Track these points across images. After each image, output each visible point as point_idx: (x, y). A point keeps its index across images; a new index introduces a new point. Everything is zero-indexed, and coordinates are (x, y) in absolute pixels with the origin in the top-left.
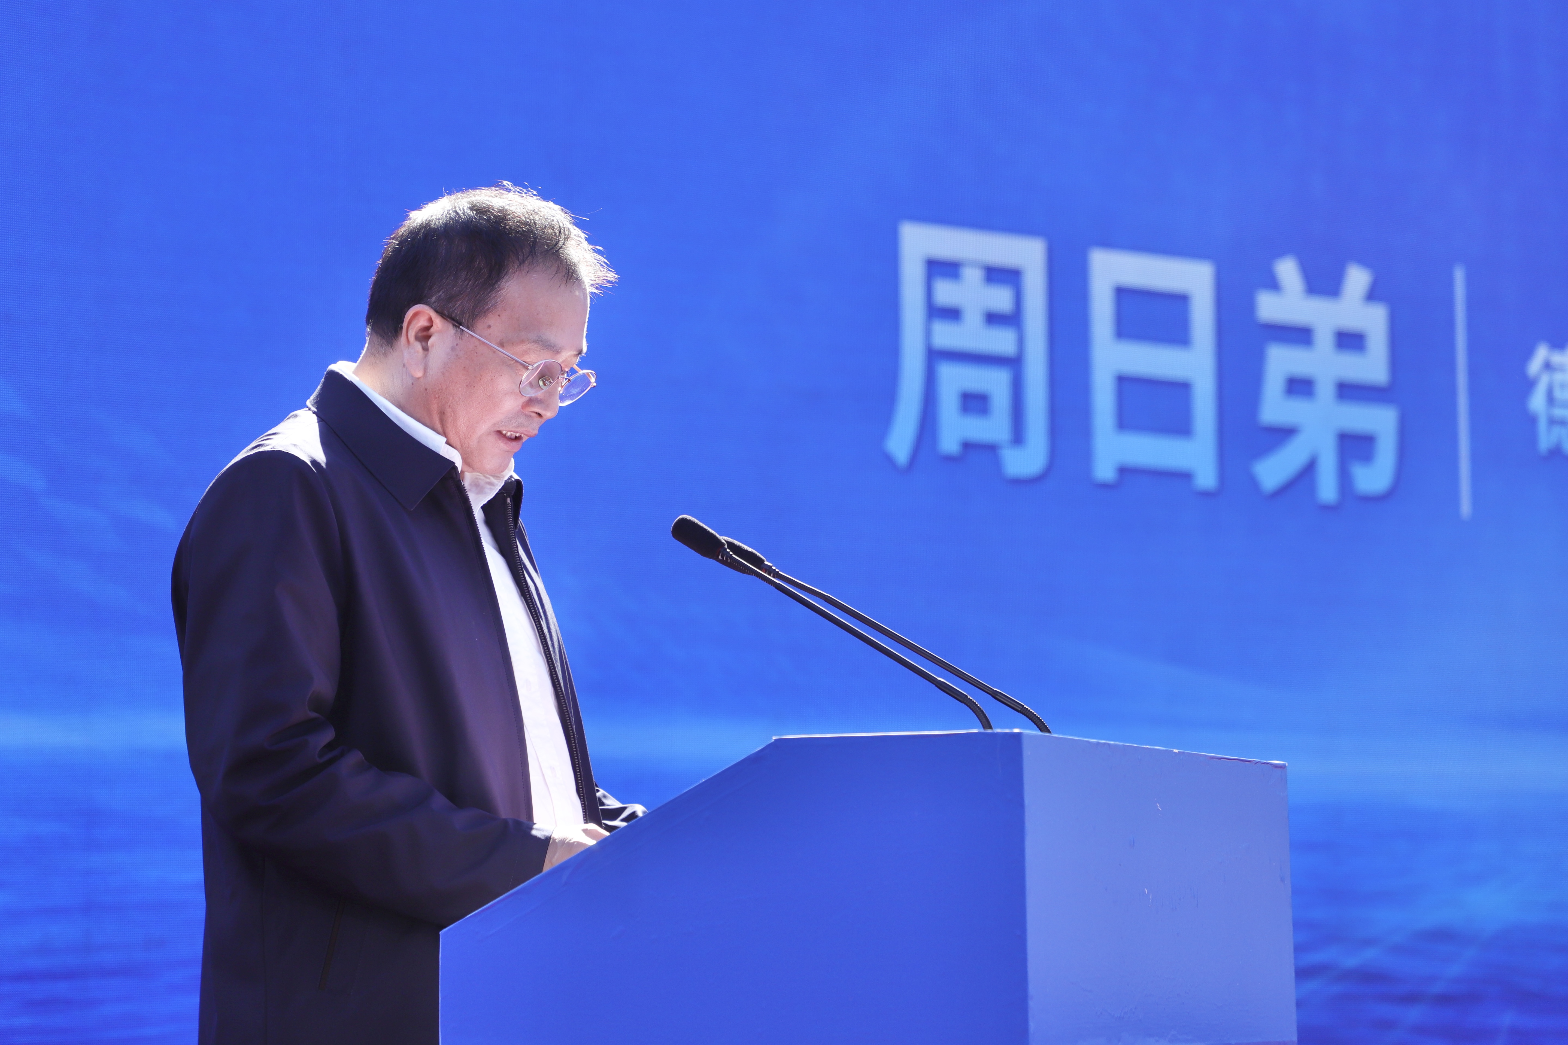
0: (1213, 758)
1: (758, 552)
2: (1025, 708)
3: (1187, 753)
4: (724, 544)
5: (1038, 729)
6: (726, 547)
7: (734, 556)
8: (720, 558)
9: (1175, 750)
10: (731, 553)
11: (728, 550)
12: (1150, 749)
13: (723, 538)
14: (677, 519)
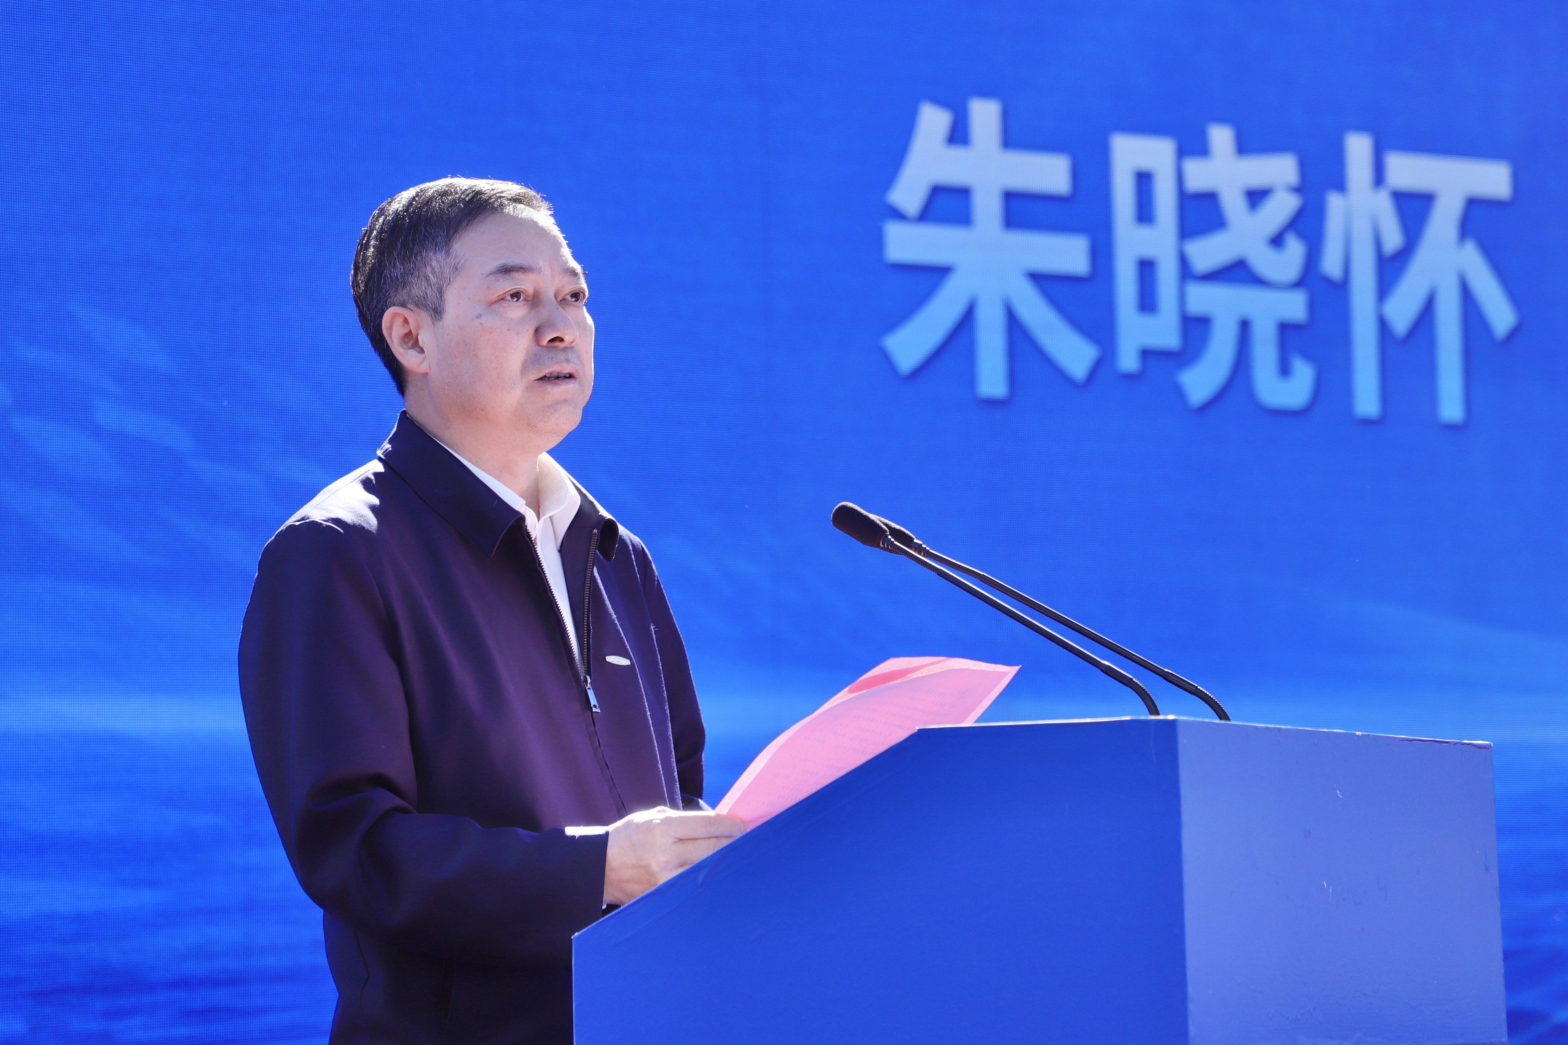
0: (1403, 740)
1: (906, 529)
2: (1199, 689)
3: (1372, 735)
4: (884, 531)
5: (1216, 716)
6: (887, 533)
7: (895, 543)
8: (881, 545)
9: (1358, 733)
10: (892, 540)
11: (890, 537)
12: (1328, 732)
13: (882, 523)
14: (837, 507)
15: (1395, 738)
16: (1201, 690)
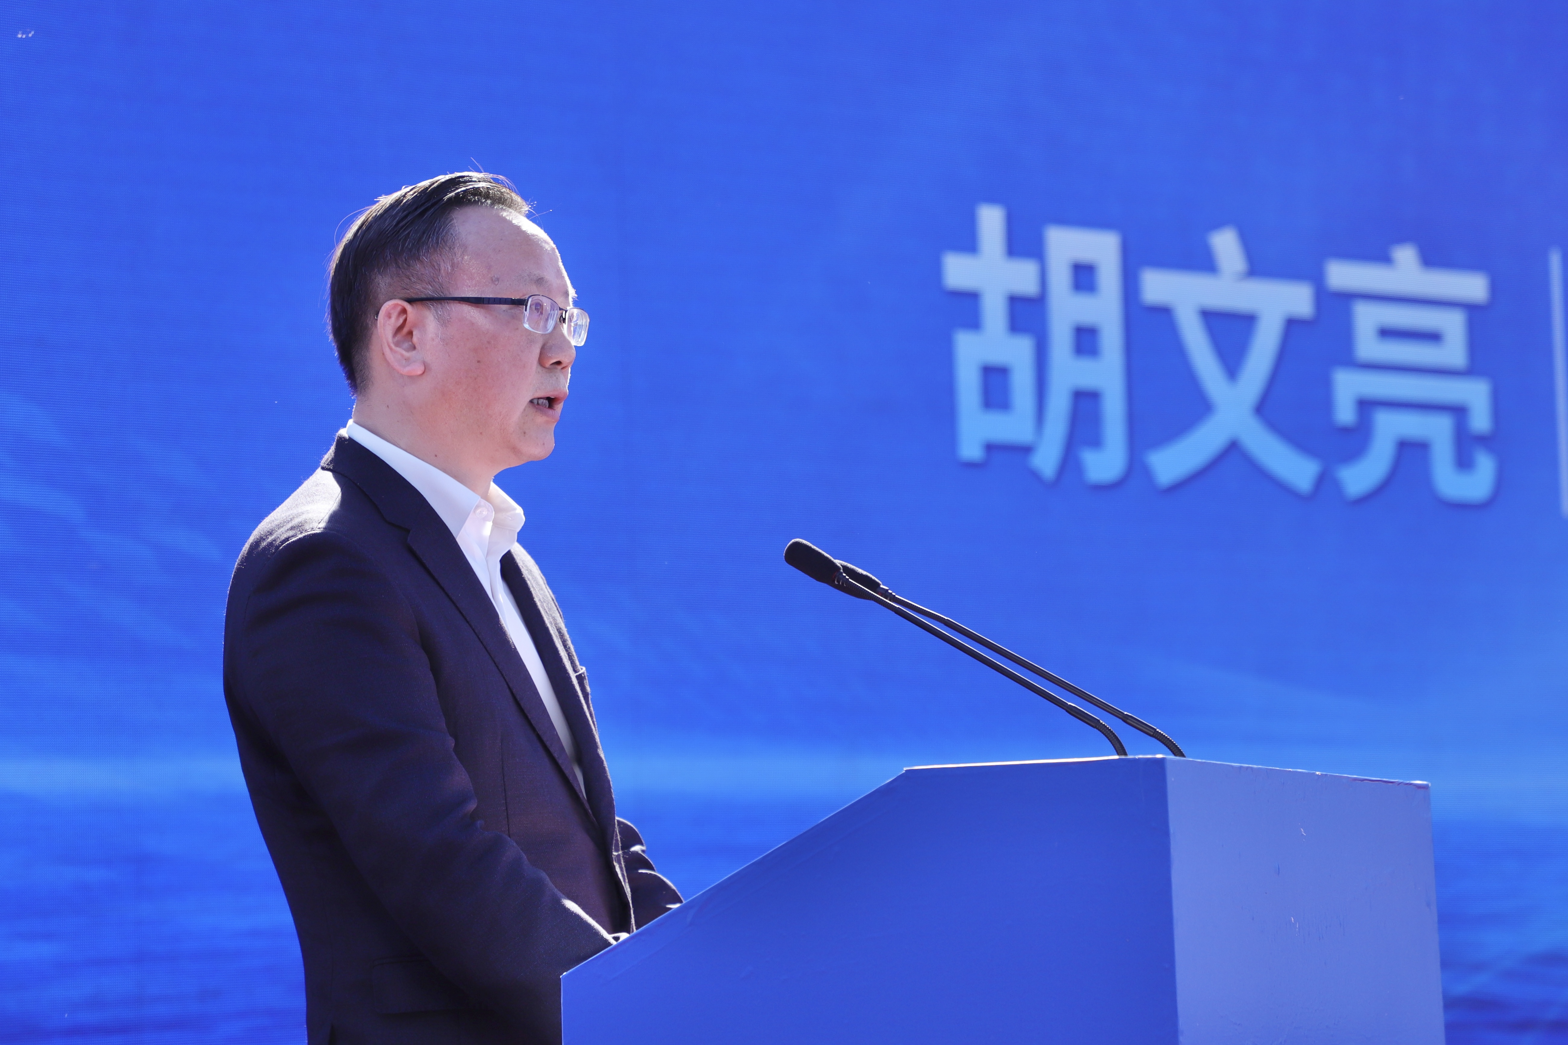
0: (1355, 779)
1: (873, 575)
2: (1158, 731)
3: (1330, 775)
4: (839, 569)
5: (1170, 752)
6: (842, 571)
7: (850, 580)
8: (836, 583)
9: (1317, 773)
10: (847, 578)
11: (844, 575)
12: (1293, 772)
13: (838, 562)
14: (790, 544)
15: (1349, 777)
16: (1160, 733)
